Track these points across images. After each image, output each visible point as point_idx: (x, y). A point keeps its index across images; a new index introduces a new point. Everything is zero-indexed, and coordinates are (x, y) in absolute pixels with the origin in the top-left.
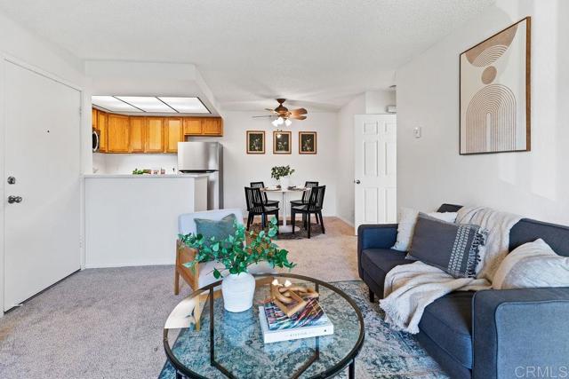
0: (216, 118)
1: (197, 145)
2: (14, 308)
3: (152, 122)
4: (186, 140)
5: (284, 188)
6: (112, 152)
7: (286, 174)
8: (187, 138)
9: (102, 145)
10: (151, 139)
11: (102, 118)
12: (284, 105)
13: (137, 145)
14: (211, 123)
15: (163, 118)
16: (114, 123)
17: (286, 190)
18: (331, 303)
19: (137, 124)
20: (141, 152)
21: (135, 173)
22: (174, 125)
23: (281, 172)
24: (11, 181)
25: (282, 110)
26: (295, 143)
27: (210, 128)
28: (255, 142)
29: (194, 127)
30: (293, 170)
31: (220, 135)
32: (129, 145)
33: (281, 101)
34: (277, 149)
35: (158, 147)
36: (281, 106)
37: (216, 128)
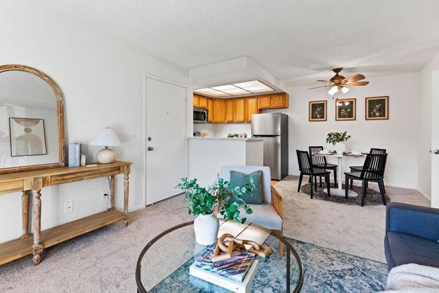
0: (281, 93)
1: (268, 116)
2: (150, 205)
3: (238, 101)
4: (260, 113)
5: (340, 154)
6: (216, 123)
7: (342, 140)
8: (261, 111)
9: (210, 118)
10: (238, 114)
11: (210, 102)
12: (340, 74)
13: (230, 118)
14: (277, 98)
15: (245, 98)
16: (217, 104)
17: (342, 156)
18: (341, 277)
19: (230, 104)
20: (231, 122)
21: (229, 136)
22: (252, 102)
23: (337, 138)
24: (150, 139)
25: (338, 80)
26: (361, 109)
27: (277, 102)
28: (318, 111)
29: (265, 103)
30: (349, 136)
31: (285, 108)
32: (225, 118)
33: (337, 70)
34: (340, 116)
35: (242, 118)
36: (337, 75)
37: (281, 102)
